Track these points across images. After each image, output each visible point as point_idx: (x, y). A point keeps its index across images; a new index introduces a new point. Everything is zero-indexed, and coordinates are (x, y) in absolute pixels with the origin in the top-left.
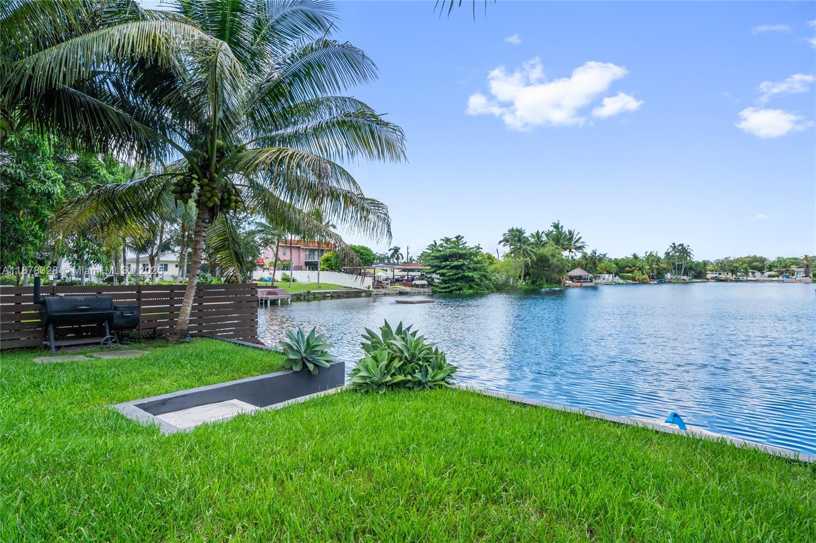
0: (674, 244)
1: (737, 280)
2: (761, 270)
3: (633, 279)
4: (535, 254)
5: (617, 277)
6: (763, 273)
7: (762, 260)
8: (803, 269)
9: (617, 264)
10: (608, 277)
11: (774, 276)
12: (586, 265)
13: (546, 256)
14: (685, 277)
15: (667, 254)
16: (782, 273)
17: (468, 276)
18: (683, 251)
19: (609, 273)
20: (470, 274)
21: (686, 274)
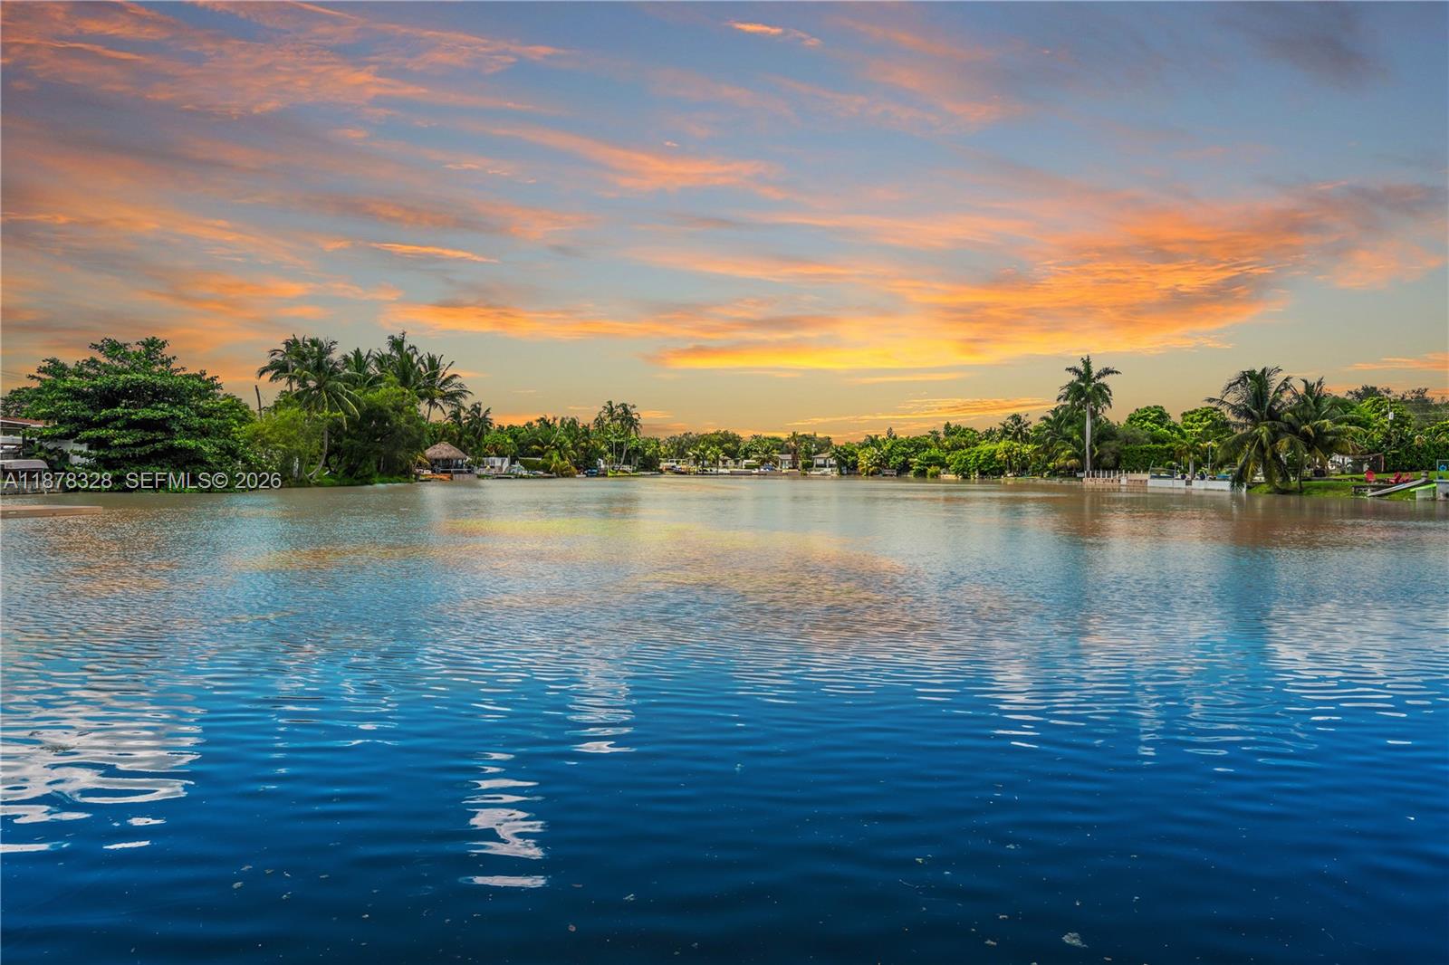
0: (610, 403)
1: (703, 473)
2: (732, 454)
3: (546, 468)
4: (358, 405)
5: (517, 465)
6: (737, 462)
7: (736, 440)
8: (789, 457)
9: (515, 437)
10: (502, 464)
11: (753, 467)
12: (461, 435)
13: (381, 410)
14: (627, 468)
15: (599, 421)
16: (763, 462)
17: (183, 450)
18: (627, 418)
19: (501, 455)
20: (191, 443)
21: (628, 462)
